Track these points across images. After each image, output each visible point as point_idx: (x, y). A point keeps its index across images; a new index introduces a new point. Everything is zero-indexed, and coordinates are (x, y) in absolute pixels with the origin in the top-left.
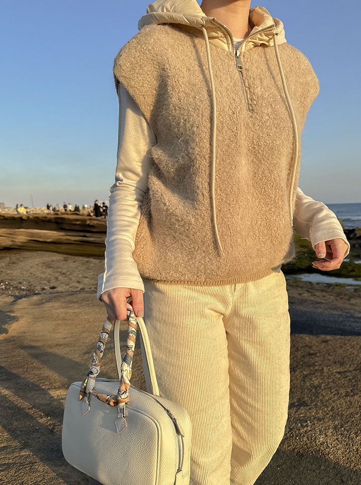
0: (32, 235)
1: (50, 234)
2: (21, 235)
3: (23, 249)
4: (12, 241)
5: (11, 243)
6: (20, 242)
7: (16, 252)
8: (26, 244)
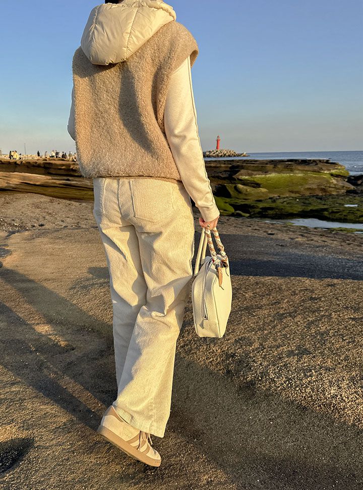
0: (24, 178)
1: (39, 178)
2: (15, 178)
3: (16, 191)
4: (7, 183)
5: (6, 185)
6: (13, 184)
7: (9, 193)
8: (18, 186)
